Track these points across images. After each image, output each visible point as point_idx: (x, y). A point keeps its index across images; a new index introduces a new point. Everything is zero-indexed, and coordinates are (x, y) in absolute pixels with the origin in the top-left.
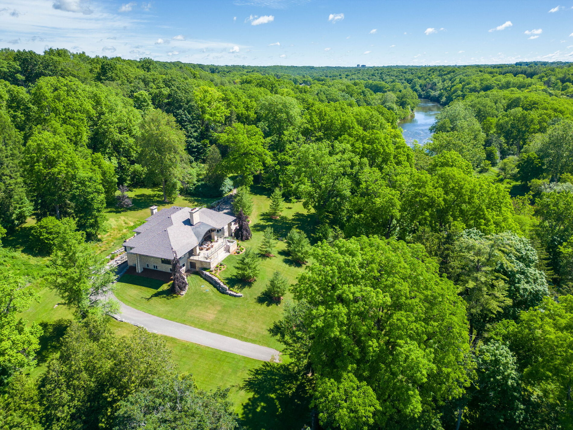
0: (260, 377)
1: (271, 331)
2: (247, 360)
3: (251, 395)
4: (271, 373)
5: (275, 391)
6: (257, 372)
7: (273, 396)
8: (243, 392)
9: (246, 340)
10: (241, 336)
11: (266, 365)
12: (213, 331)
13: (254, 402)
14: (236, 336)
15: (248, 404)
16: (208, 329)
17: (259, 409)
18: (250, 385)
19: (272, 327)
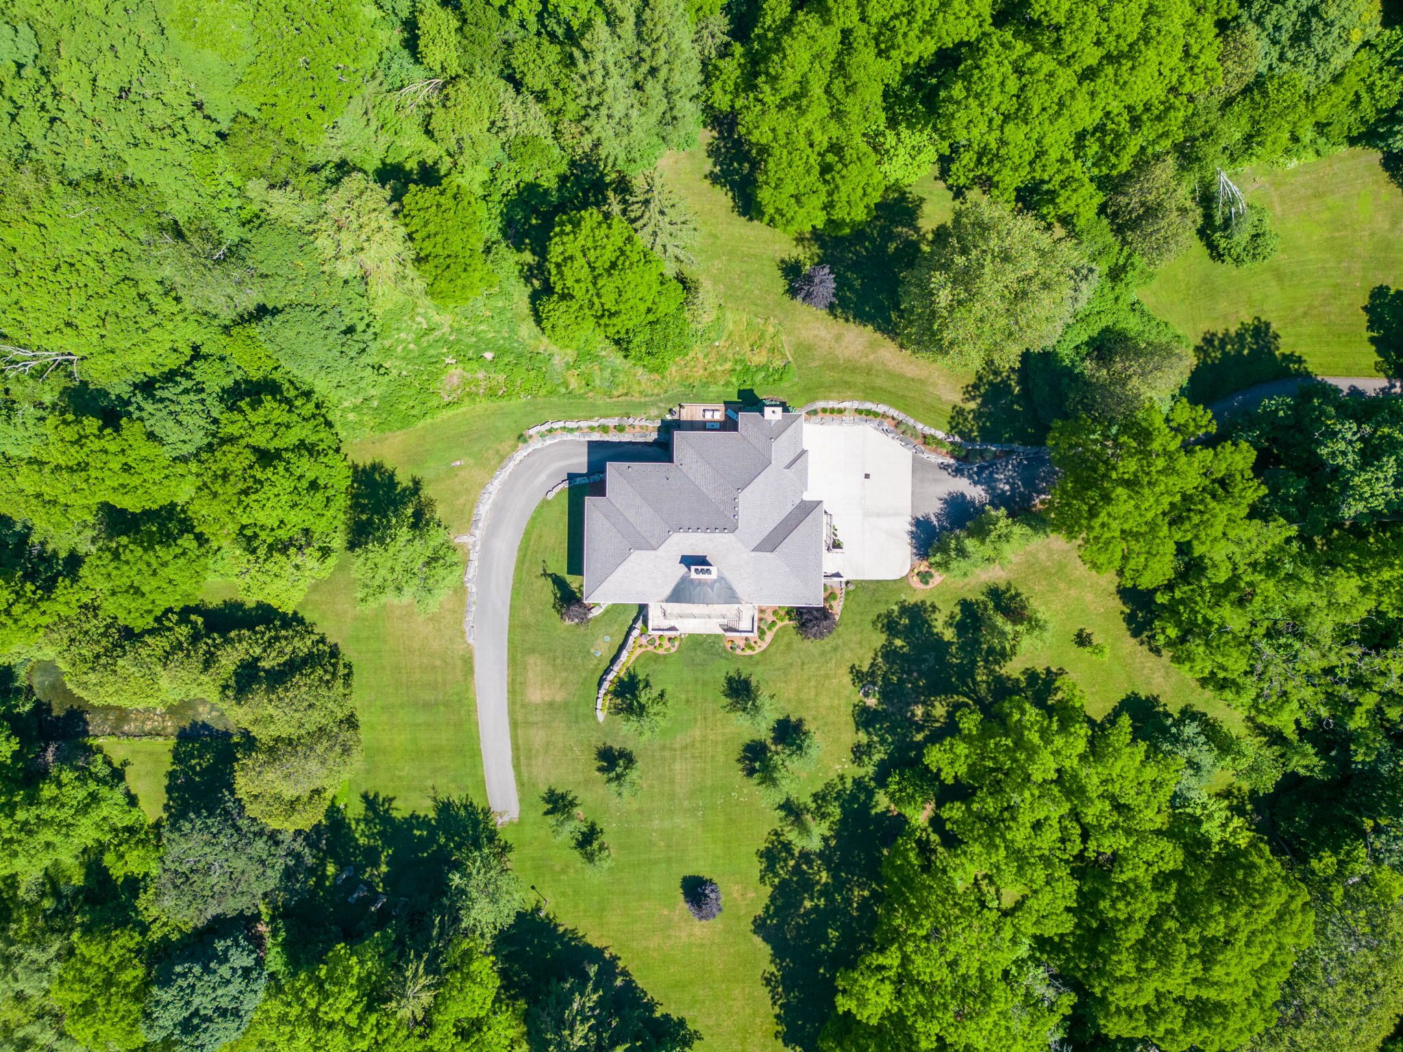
0: (463, 813)
1: (551, 793)
2: (481, 784)
3: (432, 815)
4: (476, 823)
5: (448, 840)
6: (468, 806)
7: (442, 840)
8: (430, 803)
9: (517, 766)
10: (521, 755)
11: (487, 812)
12: (512, 713)
13: (424, 823)
14: (516, 748)
15: (418, 817)
16: (512, 703)
17: (417, 833)
18: (445, 808)
19: (559, 791)
